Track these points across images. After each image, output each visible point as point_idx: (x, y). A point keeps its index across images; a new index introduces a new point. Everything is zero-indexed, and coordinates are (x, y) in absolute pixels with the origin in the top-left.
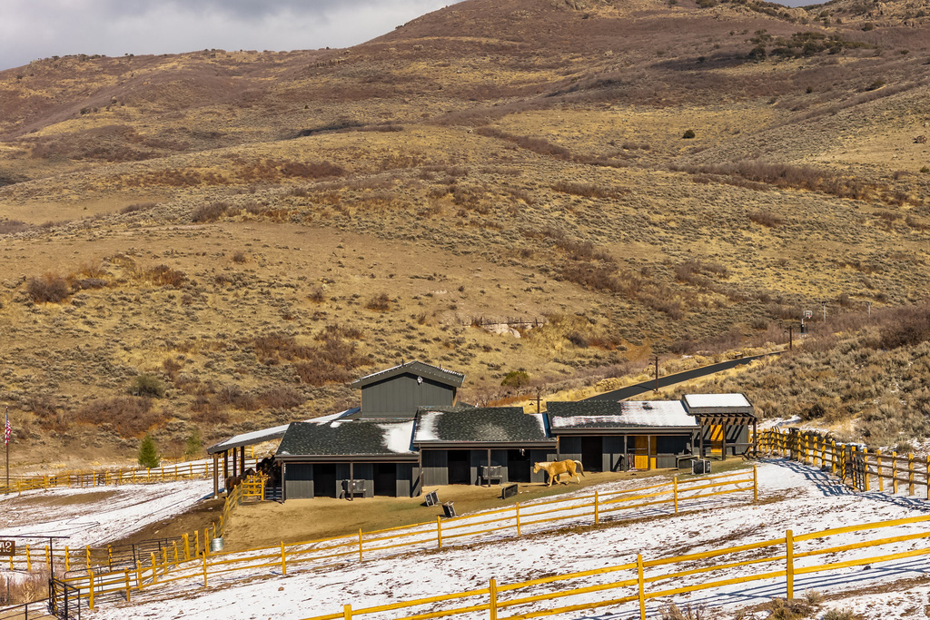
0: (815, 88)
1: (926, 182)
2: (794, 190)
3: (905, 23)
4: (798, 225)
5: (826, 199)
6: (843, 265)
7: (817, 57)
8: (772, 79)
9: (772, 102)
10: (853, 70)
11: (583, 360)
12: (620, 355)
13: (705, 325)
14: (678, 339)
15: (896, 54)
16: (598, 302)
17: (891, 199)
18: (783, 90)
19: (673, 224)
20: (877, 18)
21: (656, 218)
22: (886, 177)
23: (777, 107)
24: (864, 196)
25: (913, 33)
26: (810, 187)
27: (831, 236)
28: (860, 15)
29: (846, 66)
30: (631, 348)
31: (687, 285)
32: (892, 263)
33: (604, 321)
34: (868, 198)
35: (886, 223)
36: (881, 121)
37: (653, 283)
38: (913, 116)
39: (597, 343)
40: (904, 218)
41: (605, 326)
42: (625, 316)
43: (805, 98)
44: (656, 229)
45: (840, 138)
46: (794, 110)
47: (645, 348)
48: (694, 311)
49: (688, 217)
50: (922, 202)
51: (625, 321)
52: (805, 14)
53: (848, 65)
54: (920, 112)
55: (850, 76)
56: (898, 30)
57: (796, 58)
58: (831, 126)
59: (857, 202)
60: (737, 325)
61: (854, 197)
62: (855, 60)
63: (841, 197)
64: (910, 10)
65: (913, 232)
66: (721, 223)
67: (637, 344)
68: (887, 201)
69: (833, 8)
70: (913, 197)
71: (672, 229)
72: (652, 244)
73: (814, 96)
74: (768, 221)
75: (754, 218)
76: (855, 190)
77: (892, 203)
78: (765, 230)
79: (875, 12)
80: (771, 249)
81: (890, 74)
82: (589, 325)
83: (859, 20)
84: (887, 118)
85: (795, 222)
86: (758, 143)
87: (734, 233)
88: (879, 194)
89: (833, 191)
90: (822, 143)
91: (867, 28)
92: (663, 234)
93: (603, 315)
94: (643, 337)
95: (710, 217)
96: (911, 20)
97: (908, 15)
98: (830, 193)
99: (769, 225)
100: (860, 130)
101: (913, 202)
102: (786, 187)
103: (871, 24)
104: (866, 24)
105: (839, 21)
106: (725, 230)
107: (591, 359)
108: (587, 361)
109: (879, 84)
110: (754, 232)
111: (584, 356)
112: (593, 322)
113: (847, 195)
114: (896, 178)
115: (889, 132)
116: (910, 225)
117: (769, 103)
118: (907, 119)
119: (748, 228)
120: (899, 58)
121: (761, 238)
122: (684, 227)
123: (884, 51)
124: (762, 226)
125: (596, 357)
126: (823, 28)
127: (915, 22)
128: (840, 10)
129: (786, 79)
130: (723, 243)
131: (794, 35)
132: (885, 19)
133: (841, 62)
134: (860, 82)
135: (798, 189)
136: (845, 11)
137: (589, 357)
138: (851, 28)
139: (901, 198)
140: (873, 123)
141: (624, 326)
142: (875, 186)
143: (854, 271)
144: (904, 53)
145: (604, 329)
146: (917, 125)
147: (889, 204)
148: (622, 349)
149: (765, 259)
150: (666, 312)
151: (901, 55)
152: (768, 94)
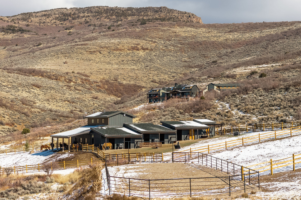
0: (18, 45)
1: (76, 76)
2: (38, 77)
3: (40, 25)
4: (47, 88)
5: (49, 80)
6: (65, 101)
7: (17, 34)
8: (4, 40)
9: (5, 48)
10: (30, 39)
11: (5, 130)
12: (15, 128)
13: (38, 119)
14: (32, 123)
15: (42, 35)
16: (3, 111)
17: (68, 81)
18: (8, 44)
19: (9, 86)
20: (31, 23)
21: (4, 84)
22: (64, 74)
23: (7, 50)
24: (59, 79)
25: (42, 28)
26: (42, 76)
27: (57, 92)
28: (25, 21)
29: (27, 38)
30: (18, 126)
31: (26, 106)
32: (77, 101)
33: (7, 117)
34: (61, 80)
35: (69, 88)
36: (51, 56)
37: (17, 105)
38: (61, 55)
39: (8, 124)
40: (73, 87)
41: (8, 119)
42: (13, 115)
43: (16, 48)
44: (5, 88)
45: (39, 61)
46: (13, 51)
47: (23, 126)
48: (33, 114)
49: (13, 84)
50: (76, 82)
51: (13, 117)
52: (7, 19)
53: (28, 37)
54: (63, 54)
55: (29, 41)
56: (38, 27)
57: (10, 34)
58: (35, 57)
59: (58, 82)
60: (47, 119)
61: (56, 80)
62: (29, 36)
63: (52, 79)
64: (41, 21)
65: (77, 91)
66: (24, 86)
67: (20, 125)
68: (66, 81)
69: (15, 18)
70: (74, 81)
71: (10, 88)
72: (7, 92)
73: (19, 47)
74: (38, 87)
75: (34, 85)
76: (56, 77)
77: (68, 82)
78: (38, 89)
79: (30, 20)
80: (41, 95)
81: (42, 41)
82: (3, 118)
83: (25, 23)
84: (53, 55)
85: (45, 87)
86: (10, 62)
87: (29, 90)
88: (64, 79)
89: (49, 77)
90: (34, 62)
91: (28, 26)
92: (8, 89)
93: (7, 115)
94: (21, 122)
95: (20, 84)
96: (41, 24)
97: (40, 23)
98: (49, 78)
99: (38, 88)
100: (45, 59)
101: (74, 82)
102: (35, 76)
103: (29, 24)
104: (27, 24)
105: (18, 22)
106: (26, 89)
107: (7, 130)
108: (6, 130)
109: (40, 44)
110: (35, 90)
111: (5, 129)
112: (4, 117)
113: (54, 79)
114: (67, 74)
115: (55, 60)
116: (76, 89)
117: (4, 49)
118: (59, 56)
119: (33, 88)
120: (44, 36)
121: (37, 92)
122: (13, 87)
123: (39, 33)
124: (36, 88)
125: (9, 129)
126: (14, 24)
127: (43, 25)
128: (18, 19)
129: (8, 41)
130: (27, 93)
131: (7, 26)
132: (33, 23)
133: (25, 36)
134: (33, 43)
135: (39, 76)
136: (19, 19)
137: (6, 129)
138: (23, 25)
139: (70, 81)
140: (49, 56)
141: (14, 119)
142: (62, 76)
143: (68, 103)
144: (45, 34)
145: (8, 120)
146: (63, 58)
147: (67, 82)
148: (16, 126)
149: (42, 98)
150: (25, 114)
151: (44, 35)
152: (3, 45)
